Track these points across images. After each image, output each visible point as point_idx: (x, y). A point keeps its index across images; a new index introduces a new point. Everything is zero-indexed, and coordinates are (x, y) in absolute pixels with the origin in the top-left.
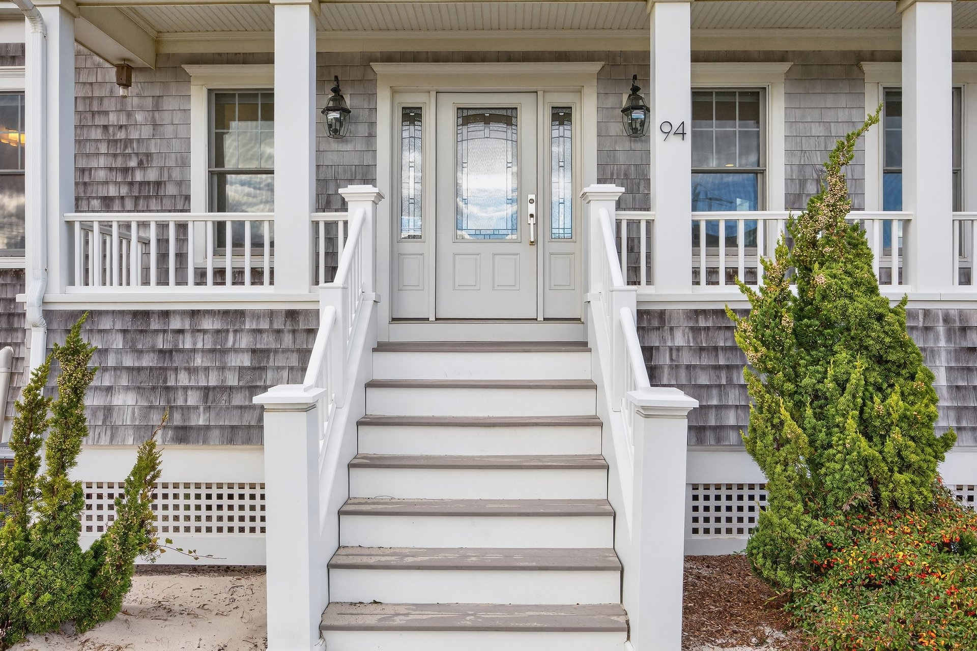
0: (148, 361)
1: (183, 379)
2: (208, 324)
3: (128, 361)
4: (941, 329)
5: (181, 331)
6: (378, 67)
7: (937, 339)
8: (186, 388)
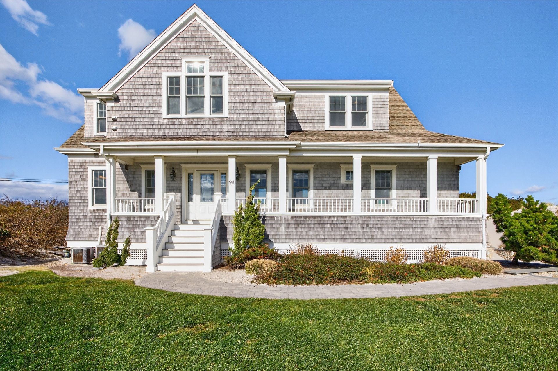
0: (131, 226)
1: (137, 229)
2: (142, 219)
3: (127, 226)
4: (283, 220)
5: (137, 221)
6: (183, 166)
7: (283, 222)
8: (138, 231)
